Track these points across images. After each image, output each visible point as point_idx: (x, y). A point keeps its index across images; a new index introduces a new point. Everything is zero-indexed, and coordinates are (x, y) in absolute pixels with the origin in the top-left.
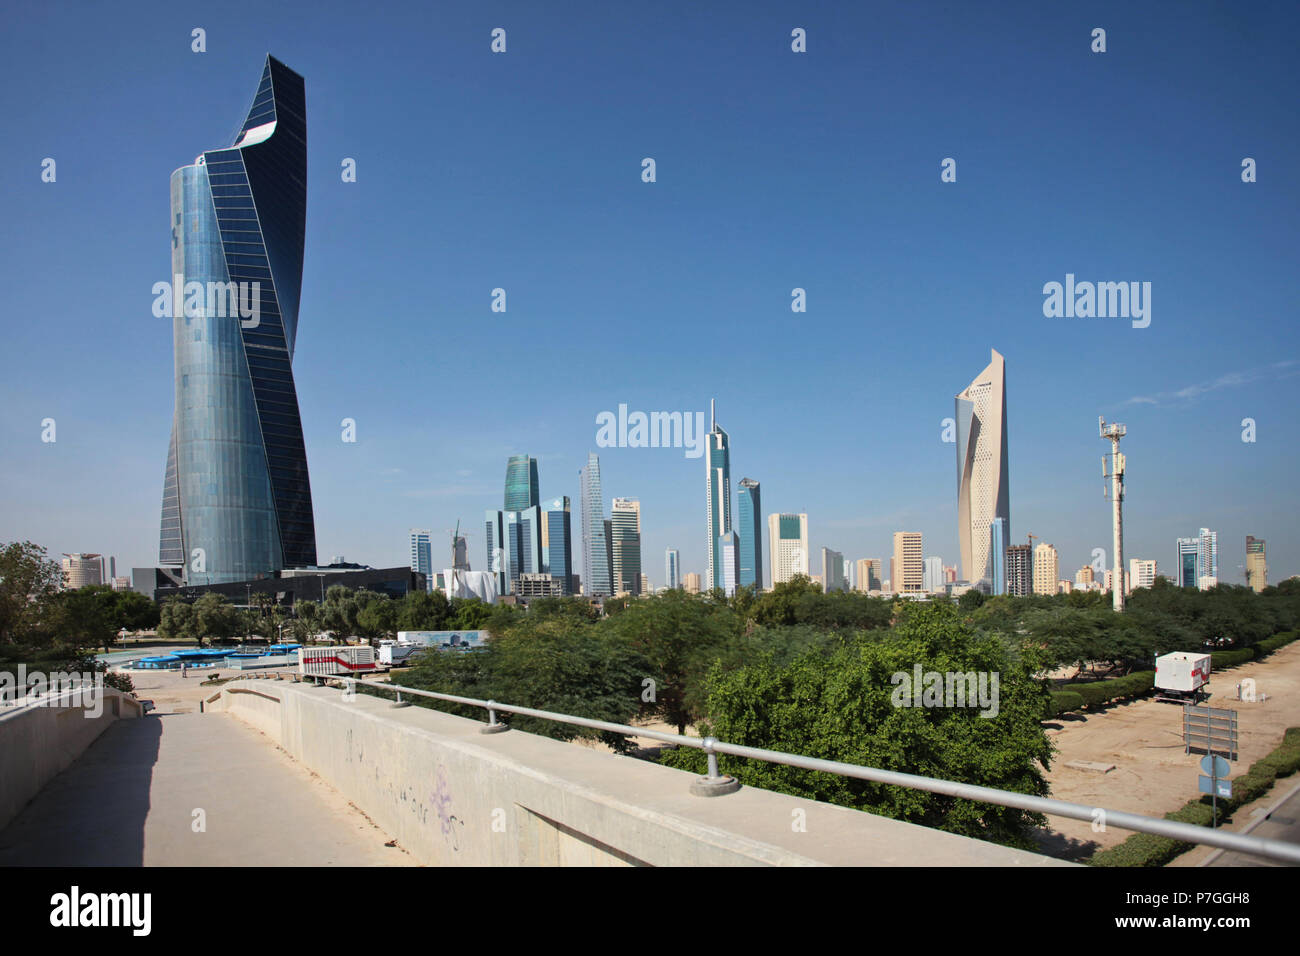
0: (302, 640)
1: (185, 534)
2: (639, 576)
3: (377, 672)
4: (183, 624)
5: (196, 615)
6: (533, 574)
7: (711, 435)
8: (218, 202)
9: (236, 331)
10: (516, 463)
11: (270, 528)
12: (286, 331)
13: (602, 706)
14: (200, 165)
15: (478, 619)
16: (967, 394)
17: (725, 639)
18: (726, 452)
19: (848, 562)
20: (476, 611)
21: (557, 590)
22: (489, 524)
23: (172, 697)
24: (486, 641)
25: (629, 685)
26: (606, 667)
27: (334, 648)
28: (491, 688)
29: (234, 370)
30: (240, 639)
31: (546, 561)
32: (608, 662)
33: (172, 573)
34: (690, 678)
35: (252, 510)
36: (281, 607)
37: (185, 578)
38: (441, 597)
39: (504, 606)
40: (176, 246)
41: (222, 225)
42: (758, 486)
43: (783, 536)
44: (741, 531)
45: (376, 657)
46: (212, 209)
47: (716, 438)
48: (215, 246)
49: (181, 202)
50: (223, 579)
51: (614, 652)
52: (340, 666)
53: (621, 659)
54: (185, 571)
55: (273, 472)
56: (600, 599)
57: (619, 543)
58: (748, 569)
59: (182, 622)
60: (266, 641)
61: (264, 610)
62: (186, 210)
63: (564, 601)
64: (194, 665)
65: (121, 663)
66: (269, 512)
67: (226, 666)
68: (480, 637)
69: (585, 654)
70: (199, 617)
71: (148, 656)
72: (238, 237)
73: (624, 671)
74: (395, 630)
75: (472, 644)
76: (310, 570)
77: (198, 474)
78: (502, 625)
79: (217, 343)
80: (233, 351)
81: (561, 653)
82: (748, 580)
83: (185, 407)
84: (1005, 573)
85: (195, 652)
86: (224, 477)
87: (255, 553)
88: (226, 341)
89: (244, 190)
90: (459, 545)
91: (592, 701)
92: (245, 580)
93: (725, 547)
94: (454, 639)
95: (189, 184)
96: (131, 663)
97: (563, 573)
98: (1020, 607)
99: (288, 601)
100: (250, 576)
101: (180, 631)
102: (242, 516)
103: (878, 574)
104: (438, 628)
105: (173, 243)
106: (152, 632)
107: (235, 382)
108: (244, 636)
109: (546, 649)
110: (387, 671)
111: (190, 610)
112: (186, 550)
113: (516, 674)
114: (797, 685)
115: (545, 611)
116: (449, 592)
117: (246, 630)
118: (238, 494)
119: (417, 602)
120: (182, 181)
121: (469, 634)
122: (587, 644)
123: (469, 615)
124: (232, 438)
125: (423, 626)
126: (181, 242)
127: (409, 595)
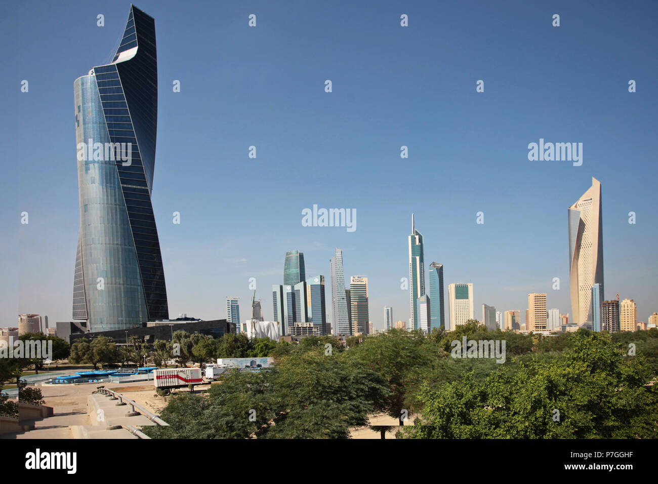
0: (159, 365)
1: (88, 302)
2: (367, 322)
3: (203, 384)
4: (84, 356)
5: (93, 350)
6: (302, 323)
7: (412, 236)
8: (103, 98)
9: (116, 177)
10: (290, 256)
11: (140, 297)
12: (147, 176)
13: (348, 407)
14: (91, 76)
15: (267, 351)
16: (576, 207)
17: (431, 362)
18: (421, 246)
19: (499, 312)
20: (266, 346)
21: (317, 333)
22: (275, 293)
23: (73, 401)
24: (272, 364)
25: (367, 393)
26: (351, 382)
27: (177, 369)
28: (273, 396)
29: (115, 201)
30: (120, 364)
31: (310, 315)
32: (352, 377)
33: (80, 324)
34: (408, 388)
35: (128, 286)
36: (147, 344)
37: (89, 328)
38: (245, 337)
39: (284, 342)
40: (78, 126)
41: (106, 112)
42: (442, 266)
43: (457, 297)
44: (431, 295)
45: (203, 374)
46: (99, 102)
47: (415, 238)
48: (102, 125)
49: (81, 98)
50: (111, 328)
51: (356, 371)
52: (180, 380)
53: (361, 376)
54: (88, 324)
55: (141, 262)
56: (344, 337)
57: (356, 303)
58: (436, 318)
59: (84, 354)
60: (136, 365)
61: (136, 346)
62: (84, 103)
63: (321, 338)
64: (90, 381)
65: (45, 380)
66: (139, 287)
67: (109, 381)
68: (268, 362)
69: (336, 373)
70: (94, 351)
71: (62, 375)
72: (116, 119)
73: (363, 384)
74: (216, 357)
75: (263, 366)
76: (165, 322)
77: (95, 265)
78: (282, 354)
79: (105, 184)
80: (115, 190)
81: (320, 372)
82: (436, 324)
83: (86, 225)
84: (601, 318)
85: (91, 373)
86: (111, 267)
87: (131, 312)
88: (111, 184)
89: (119, 90)
90: (256, 306)
91: (341, 404)
92: (125, 329)
93: (421, 305)
94: (252, 363)
95: (85, 87)
96: (51, 380)
97: (320, 322)
98: (617, 339)
99: (151, 340)
100: (128, 326)
101: (83, 360)
102: (122, 290)
103: (517, 320)
104: (242, 356)
105: (76, 124)
106: (66, 361)
107: (116, 208)
108: (123, 362)
109: (309, 370)
110: (210, 383)
111: (88, 347)
112: (89, 311)
113: (289, 386)
114: (490, 395)
115: (309, 345)
116: (250, 334)
117: (123, 359)
118: (119, 277)
119: (229, 341)
120: (80, 85)
121: (262, 360)
122: (338, 366)
123: (262, 348)
124: (116, 242)
125: (233, 355)
126: (81, 122)
127: (225, 336)
